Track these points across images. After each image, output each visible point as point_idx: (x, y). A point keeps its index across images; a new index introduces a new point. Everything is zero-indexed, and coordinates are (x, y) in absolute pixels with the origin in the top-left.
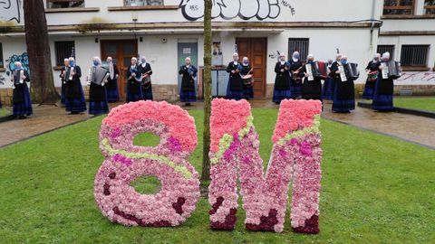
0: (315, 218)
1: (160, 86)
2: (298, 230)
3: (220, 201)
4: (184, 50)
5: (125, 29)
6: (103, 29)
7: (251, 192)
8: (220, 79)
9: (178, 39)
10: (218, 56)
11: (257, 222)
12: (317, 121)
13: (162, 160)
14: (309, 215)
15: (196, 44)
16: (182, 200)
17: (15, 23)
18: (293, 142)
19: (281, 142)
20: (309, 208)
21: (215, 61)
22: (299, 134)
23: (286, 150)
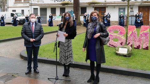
0: (148, 47)
1: (112, 21)
2: (144, 49)
3: (129, 43)
4: (121, 10)
5: (102, 4)
6: (95, 4)
7: (135, 42)
8: (132, 19)
9: (119, 7)
10: (132, 12)
11: (136, 47)
12: (148, 30)
13: (119, 36)
14: (146, 46)
15: (125, 8)
16: (122, 43)
17: (70, 2)
18: (143, 33)
19: (141, 33)
20: (146, 45)
21: (131, 14)
22: (145, 32)
23: (142, 34)
